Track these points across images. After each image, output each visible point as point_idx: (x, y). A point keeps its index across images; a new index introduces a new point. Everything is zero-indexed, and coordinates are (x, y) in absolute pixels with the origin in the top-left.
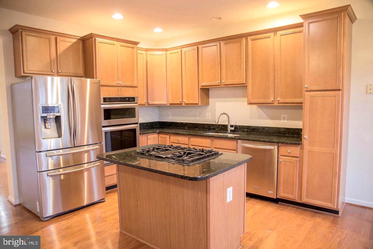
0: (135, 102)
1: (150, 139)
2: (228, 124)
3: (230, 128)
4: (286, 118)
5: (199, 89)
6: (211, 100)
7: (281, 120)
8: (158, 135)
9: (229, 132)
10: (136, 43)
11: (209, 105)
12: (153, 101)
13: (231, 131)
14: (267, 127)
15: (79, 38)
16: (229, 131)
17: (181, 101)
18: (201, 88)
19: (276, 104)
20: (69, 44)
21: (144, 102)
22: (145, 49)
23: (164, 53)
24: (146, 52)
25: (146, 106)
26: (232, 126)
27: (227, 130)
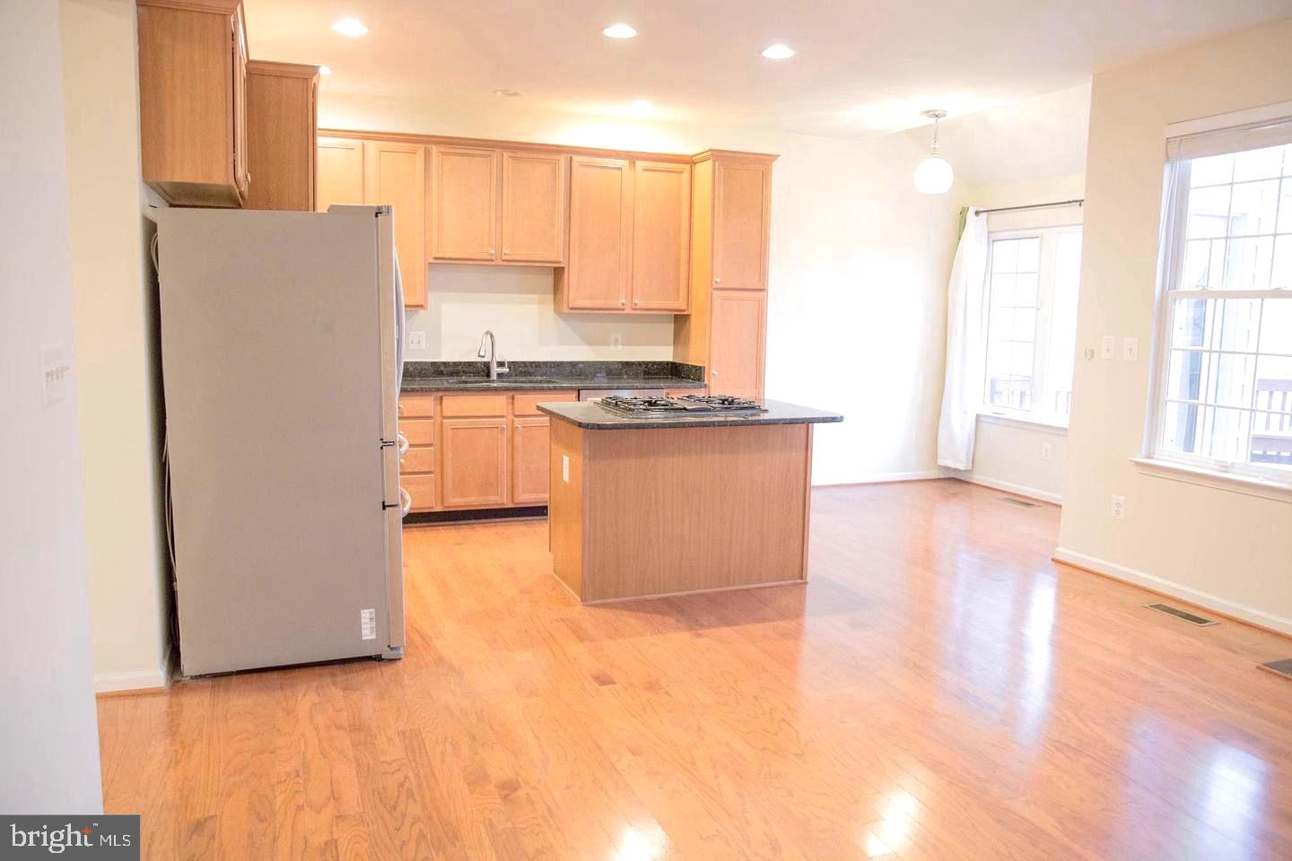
2: (492, 359)
3: (495, 370)
4: (620, 340)
7: (609, 345)
9: (495, 378)
13: (499, 374)
14: (583, 363)
16: (494, 376)
19: (628, 311)
27: (490, 375)
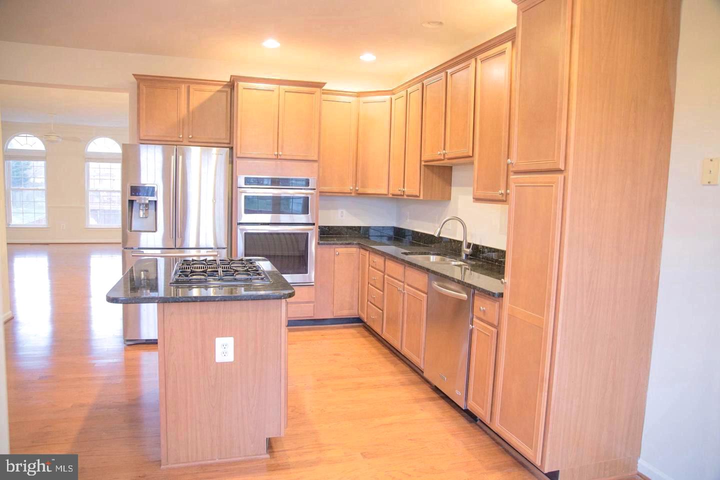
0: (309, 187)
1: (338, 254)
2: (464, 241)
5: (422, 166)
6: (454, 190)
8: (358, 249)
10: (320, 85)
11: (450, 199)
12: (363, 187)
13: (467, 255)
15: (225, 83)
16: (463, 256)
17: (402, 189)
18: (424, 165)
20: (207, 95)
21: (349, 190)
22: (356, 94)
23: (388, 97)
24: (358, 99)
25: (353, 196)
26: (469, 246)
27: (460, 255)
